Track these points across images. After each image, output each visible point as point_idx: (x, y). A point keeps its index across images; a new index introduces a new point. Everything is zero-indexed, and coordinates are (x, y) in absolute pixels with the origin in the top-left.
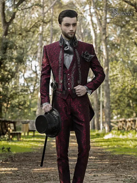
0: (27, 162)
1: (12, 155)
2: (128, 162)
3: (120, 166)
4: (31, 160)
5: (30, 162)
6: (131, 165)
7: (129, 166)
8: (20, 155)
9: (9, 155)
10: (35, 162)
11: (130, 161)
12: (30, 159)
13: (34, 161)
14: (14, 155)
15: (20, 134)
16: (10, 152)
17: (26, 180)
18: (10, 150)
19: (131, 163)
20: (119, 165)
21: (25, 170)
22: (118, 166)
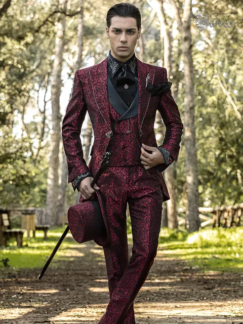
0: (45, 284)
1: (13, 272)
2: (233, 284)
3: (218, 291)
4: (52, 280)
5: (49, 285)
6: (238, 289)
7: (234, 291)
8: (28, 272)
9: (7, 272)
10: (58, 285)
11: (238, 283)
12: (50, 280)
13: (57, 282)
14: (17, 273)
15: (21, 234)
16: (9, 266)
17: (48, 313)
18: (8, 263)
19: (239, 287)
20: (216, 290)
21: (44, 297)
22: (214, 291)
